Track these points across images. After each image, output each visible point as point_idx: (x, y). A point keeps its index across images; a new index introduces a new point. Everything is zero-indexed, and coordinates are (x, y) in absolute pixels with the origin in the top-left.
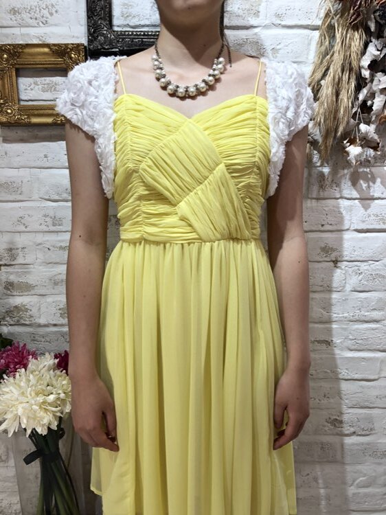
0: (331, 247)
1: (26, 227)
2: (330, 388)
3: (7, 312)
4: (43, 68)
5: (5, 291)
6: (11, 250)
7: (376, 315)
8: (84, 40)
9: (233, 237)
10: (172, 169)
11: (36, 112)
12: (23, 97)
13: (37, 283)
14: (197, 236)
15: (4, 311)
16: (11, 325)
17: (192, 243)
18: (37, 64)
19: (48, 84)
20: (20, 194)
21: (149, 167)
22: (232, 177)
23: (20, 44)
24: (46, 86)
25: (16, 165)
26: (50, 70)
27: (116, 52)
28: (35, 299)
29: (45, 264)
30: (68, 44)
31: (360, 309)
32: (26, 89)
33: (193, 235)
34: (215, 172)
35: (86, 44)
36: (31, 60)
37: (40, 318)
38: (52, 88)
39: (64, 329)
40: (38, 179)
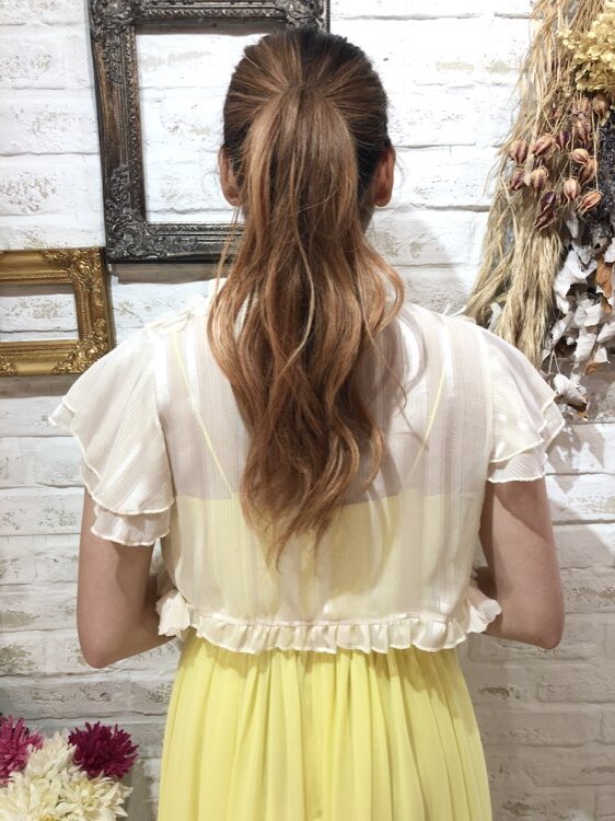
1: (17, 528)
8: (100, 236)
11: (26, 354)
12: (4, 326)
13: (39, 613)
19: (44, 306)
20: (5, 478)
24: (40, 309)
27: (153, 260)
28: (36, 636)
29: (50, 583)
30: (74, 250)
32: (8, 315)
37: (45, 663)
38: (50, 312)
39: (85, 680)
40: (33, 453)
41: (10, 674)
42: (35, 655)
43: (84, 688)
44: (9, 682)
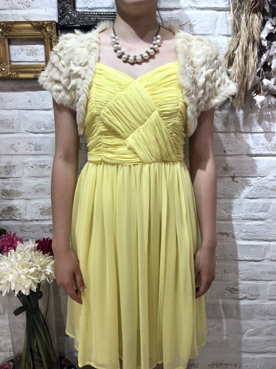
0: (230, 166)
1: (16, 152)
2: (229, 266)
3: (3, 211)
4: (27, 38)
5: (2, 196)
6: (6, 167)
7: (262, 215)
8: (55, 19)
9: (164, 160)
10: (122, 114)
11: (22, 70)
12: (13, 59)
13: (24, 191)
14: (140, 160)
15: (1, 210)
16: (6, 220)
17: (136, 164)
18: (23, 36)
19: (31, 50)
20: (12, 128)
21: (107, 112)
22: (163, 119)
23: (11, 22)
24: (29, 51)
25: (8, 107)
26: (32, 40)
27: (78, 26)
28: (22, 202)
29: (29, 177)
30: (44, 21)
31: (250, 211)
32: (16, 54)
33: (138, 160)
34: (151, 116)
35: (57, 21)
36: (18, 32)
37: (26, 215)
38: (33, 53)
40: (24, 117)
41: (11, 219)
42: (22, 211)
43: (43, 227)
44: (10, 223)
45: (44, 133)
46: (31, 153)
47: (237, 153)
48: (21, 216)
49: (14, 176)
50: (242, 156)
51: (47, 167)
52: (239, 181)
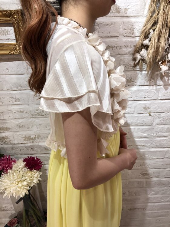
0: (148, 107)
1: (2, 103)
7: (166, 134)
13: (11, 127)
28: (11, 134)
29: (13, 119)
31: (159, 132)
37: (14, 141)
38: (6, 33)
39: (26, 145)
40: (5, 80)
41: (5, 143)
42: (11, 138)
43: (26, 147)
44: (5, 146)
45: (21, 90)
46: (13, 104)
47: (153, 99)
48: (11, 142)
49: (3, 118)
50: (157, 100)
51: (25, 112)
52: (153, 115)
